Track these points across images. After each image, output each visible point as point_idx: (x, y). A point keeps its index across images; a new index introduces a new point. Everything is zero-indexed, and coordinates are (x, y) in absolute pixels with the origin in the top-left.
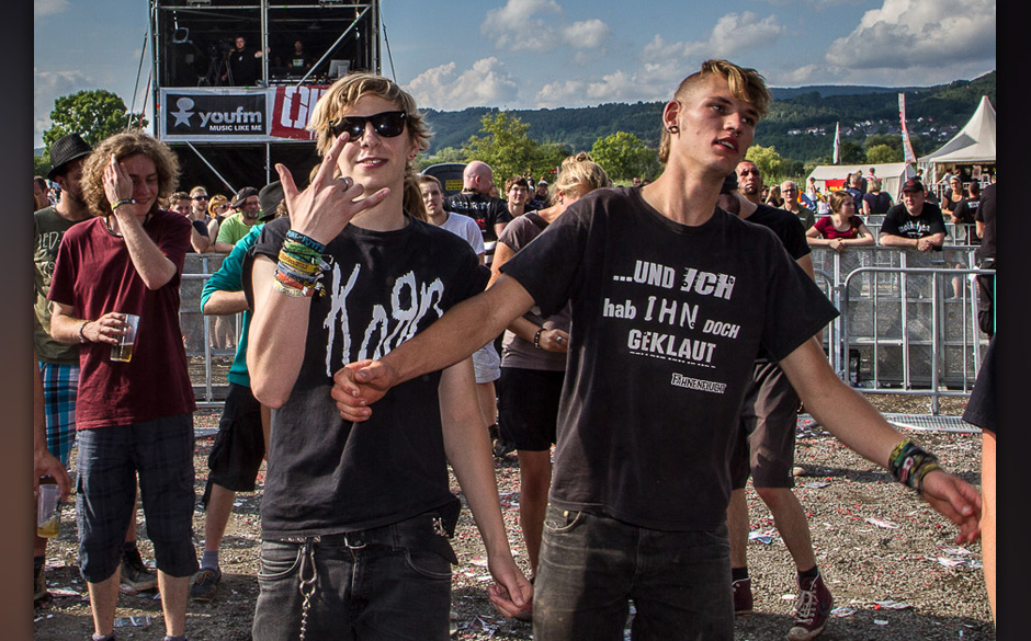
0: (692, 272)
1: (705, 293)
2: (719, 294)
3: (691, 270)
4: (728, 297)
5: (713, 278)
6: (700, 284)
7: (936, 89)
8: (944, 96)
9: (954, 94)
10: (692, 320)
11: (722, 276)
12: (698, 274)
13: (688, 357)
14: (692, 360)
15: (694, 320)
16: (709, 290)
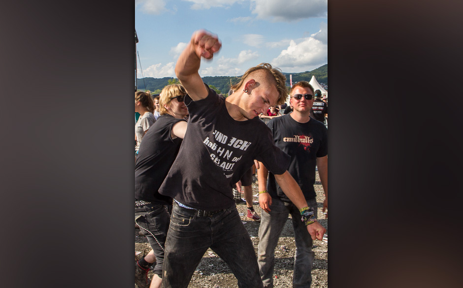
0: (234, 139)
1: (237, 147)
2: (242, 148)
3: (234, 138)
4: (245, 150)
5: (241, 142)
6: (236, 144)
7: (300, 74)
8: (303, 76)
9: (306, 75)
10: (229, 156)
11: (245, 142)
12: (236, 140)
13: (224, 168)
14: (225, 169)
15: (230, 157)
16: (239, 146)
